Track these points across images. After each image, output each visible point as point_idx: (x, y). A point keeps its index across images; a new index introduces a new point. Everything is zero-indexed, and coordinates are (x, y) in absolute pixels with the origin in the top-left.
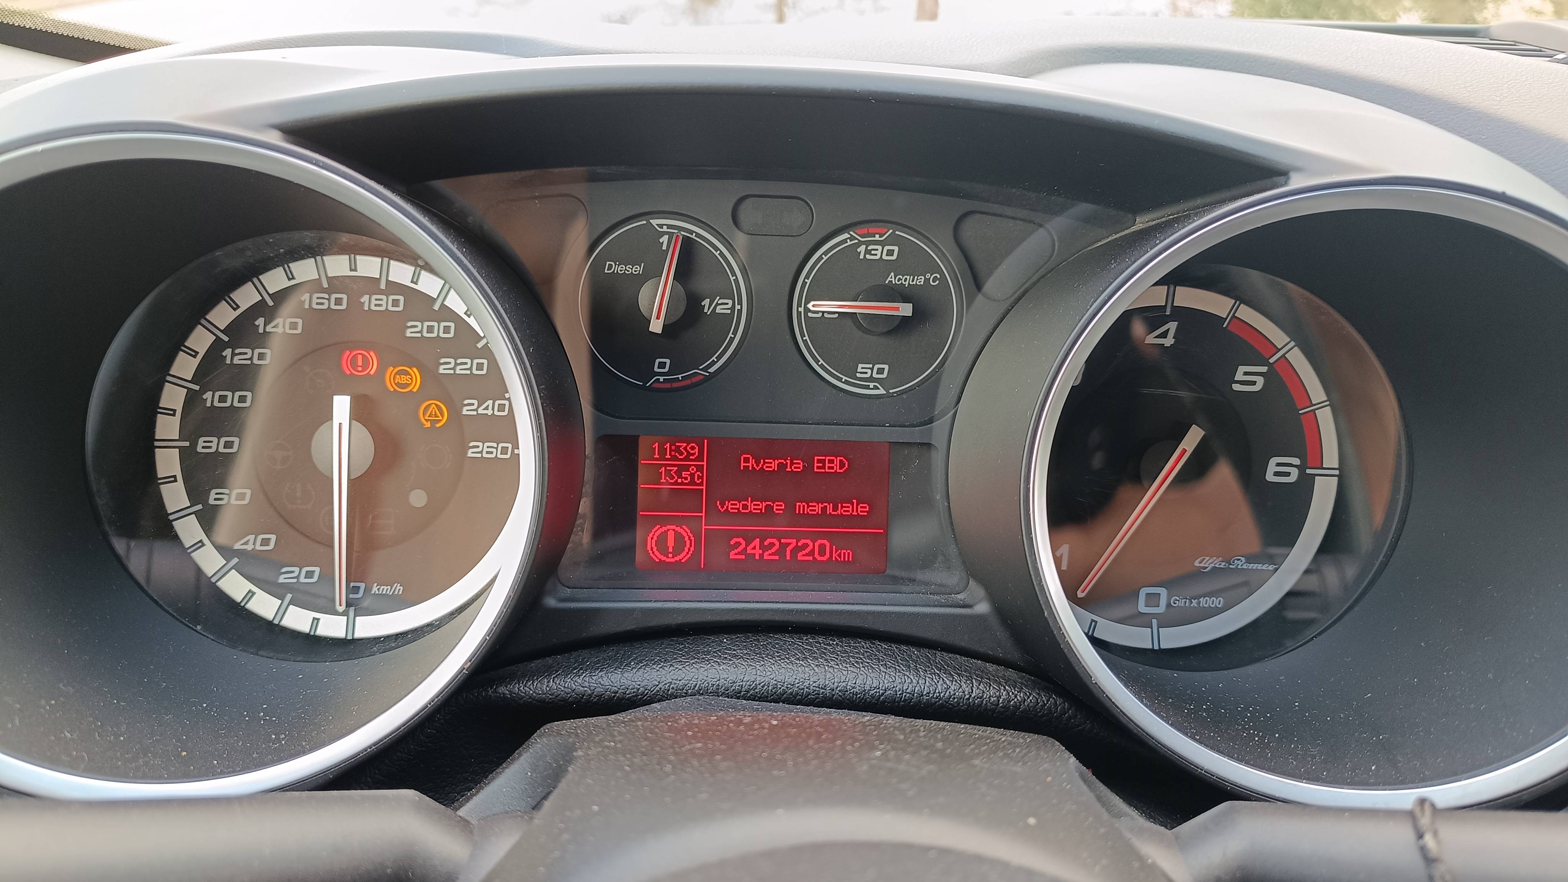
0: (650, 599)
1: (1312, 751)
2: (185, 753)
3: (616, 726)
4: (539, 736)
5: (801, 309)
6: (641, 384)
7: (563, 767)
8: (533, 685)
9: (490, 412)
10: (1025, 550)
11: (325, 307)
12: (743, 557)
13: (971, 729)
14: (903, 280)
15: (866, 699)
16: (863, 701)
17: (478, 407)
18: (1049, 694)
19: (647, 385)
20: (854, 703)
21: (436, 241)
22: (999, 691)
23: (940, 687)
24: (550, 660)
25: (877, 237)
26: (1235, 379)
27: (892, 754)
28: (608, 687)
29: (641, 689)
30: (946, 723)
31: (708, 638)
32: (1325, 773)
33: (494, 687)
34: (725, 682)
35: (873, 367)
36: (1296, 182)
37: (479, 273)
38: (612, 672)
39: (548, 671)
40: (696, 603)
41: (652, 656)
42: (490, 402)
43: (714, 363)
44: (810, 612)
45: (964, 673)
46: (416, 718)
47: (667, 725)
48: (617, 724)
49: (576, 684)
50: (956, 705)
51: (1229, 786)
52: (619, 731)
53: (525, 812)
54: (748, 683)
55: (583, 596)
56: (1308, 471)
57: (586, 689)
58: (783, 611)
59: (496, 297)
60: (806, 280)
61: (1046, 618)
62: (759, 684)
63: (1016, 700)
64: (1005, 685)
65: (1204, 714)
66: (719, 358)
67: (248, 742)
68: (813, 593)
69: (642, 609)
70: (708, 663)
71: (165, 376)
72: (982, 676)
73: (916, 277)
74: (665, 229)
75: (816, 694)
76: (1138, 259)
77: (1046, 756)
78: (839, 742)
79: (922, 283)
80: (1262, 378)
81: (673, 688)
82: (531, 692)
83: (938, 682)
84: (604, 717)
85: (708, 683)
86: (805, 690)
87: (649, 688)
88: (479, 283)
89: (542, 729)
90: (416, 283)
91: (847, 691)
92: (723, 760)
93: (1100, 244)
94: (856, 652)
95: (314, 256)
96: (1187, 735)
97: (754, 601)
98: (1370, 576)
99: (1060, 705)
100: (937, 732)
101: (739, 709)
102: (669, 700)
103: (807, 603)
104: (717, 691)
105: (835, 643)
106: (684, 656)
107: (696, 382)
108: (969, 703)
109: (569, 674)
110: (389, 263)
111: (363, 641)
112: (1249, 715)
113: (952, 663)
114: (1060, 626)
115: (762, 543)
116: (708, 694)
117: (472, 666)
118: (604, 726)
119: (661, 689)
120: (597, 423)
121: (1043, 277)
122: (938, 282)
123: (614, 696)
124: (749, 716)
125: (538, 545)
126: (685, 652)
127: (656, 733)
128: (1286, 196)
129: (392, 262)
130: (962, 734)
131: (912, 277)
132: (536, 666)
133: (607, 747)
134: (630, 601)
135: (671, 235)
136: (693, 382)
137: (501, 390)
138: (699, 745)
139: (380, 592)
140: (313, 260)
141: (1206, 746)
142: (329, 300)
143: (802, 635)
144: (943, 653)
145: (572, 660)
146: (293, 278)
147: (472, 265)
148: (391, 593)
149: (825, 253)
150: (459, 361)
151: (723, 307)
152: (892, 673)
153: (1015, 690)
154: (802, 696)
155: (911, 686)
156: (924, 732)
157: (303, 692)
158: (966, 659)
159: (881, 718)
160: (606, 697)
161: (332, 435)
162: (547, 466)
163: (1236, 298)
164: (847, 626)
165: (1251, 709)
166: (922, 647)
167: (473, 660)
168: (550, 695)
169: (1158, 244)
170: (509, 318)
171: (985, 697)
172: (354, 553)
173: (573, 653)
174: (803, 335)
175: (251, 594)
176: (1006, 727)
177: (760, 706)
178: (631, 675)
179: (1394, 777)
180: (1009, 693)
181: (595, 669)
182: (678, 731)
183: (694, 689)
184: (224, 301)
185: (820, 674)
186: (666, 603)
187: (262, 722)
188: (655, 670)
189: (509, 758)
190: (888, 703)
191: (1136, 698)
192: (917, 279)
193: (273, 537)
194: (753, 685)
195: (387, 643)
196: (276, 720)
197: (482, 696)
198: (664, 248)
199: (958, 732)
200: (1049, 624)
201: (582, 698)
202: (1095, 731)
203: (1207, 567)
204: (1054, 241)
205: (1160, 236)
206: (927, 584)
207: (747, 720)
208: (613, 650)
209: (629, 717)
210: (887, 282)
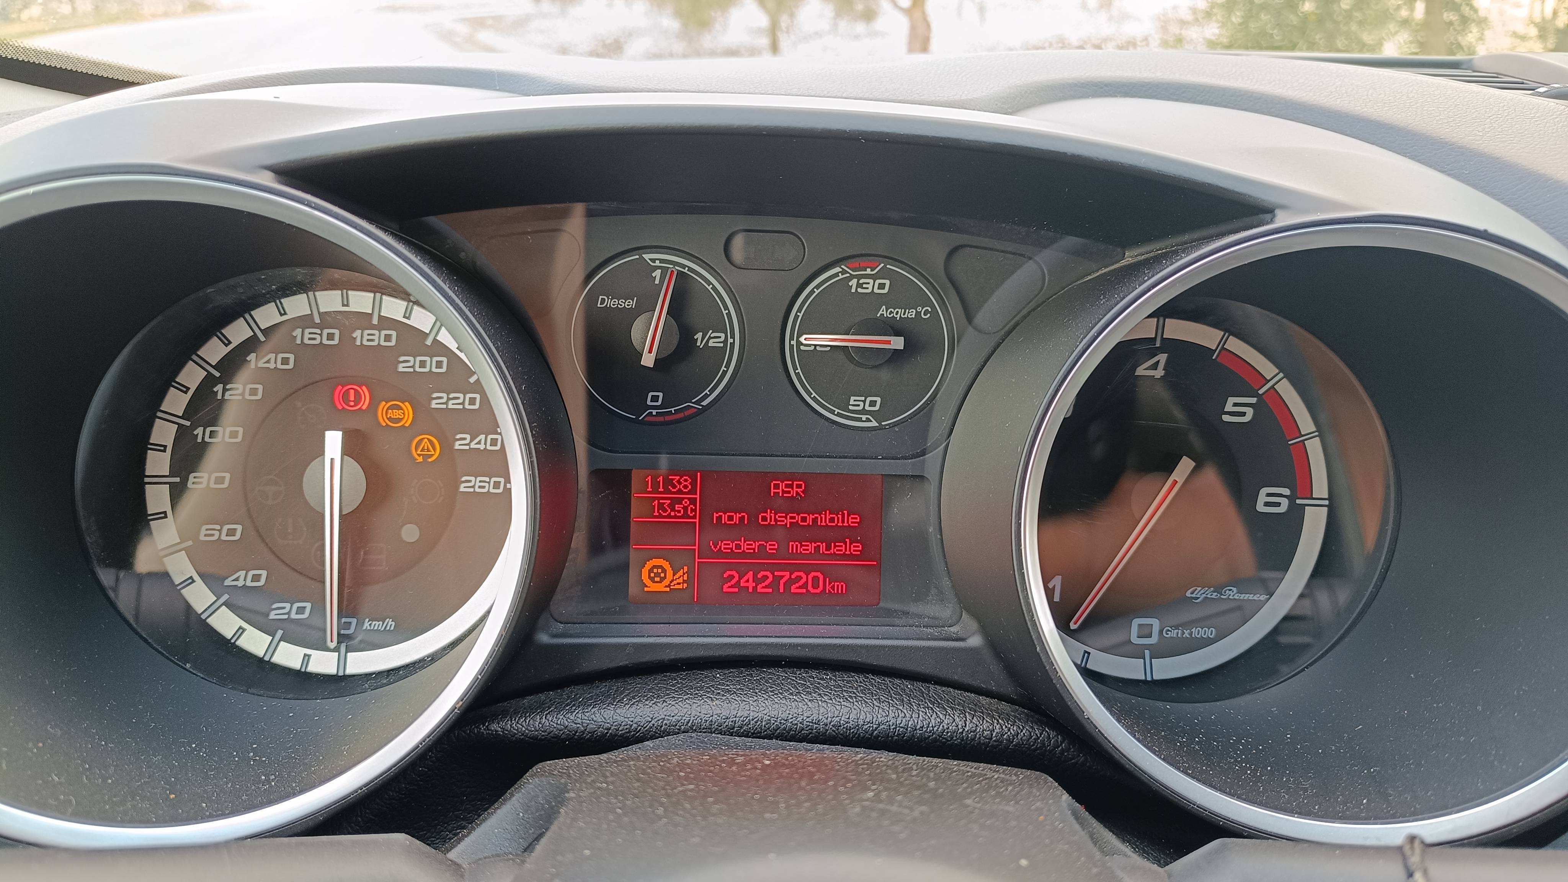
0: (643, 635)
1: (1304, 785)
2: (174, 796)
3: (608, 766)
4: (532, 776)
5: (794, 342)
6: (634, 417)
7: (555, 808)
8: (526, 722)
9: (482, 447)
10: (1016, 585)
11: (317, 342)
12: (737, 590)
13: (964, 765)
14: (895, 313)
15: (859, 734)
16: (856, 736)
17: (471, 441)
18: (1042, 728)
19: (640, 419)
20: (848, 738)
21: (428, 281)
22: (992, 724)
23: (933, 721)
24: (542, 696)
25: (869, 271)
26: (1225, 410)
27: (884, 794)
28: (601, 723)
29: (634, 725)
30: (938, 760)
31: (701, 674)
32: (1317, 807)
33: (487, 724)
34: (718, 718)
35: (865, 400)
36: (1282, 219)
37: (471, 312)
38: (605, 708)
39: (541, 708)
40: (689, 638)
41: (645, 692)
42: (482, 437)
43: (707, 396)
44: (803, 646)
45: (957, 706)
46: (407, 758)
47: (659, 765)
48: (609, 764)
49: (569, 720)
50: (949, 739)
51: (1222, 821)
52: (612, 772)
53: (517, 855)
54: (742, 718)
55: (576, 631)
56: (1298, 501)
57: (578, 725)
58: (776, 645)
59: (488, 336)
60: (798, 314)
61: (1038, 653)
62: (753, 720)
63: (1009, 733)
64: (998, 718)
65: (1197, 747)
66: (712, 391)
67: (237, 783)
68: (806, 626)
69: (634, 645)
70: (701, 698)
71: (156, 413)
72: (976, 709)
73: (907, 310)
74: (657, 263)
75: (810, 729)
76: (1127, 296)
77: (1038, 794)
78: (831, 783)
79: (913, 316)
80: (1251, 409)
81: (666, 724)
82: (524, 729)
83: (931, 716)
84: (596, 756)
85: (701, 719)
86: (799, 725)
87: (642, 724)
88: (471, 321)
89: (534, 768)
90: (408, 318)
91: (841, 726)
92: (715, 803)
93: (1090, 278)
94: (850, 686)
95: (306, 291)
96: (1180, 770)
97: (747, 635)
98: (1361, 606)
99: (1053, 738)
100: (929, 770)
101: (732, 747)
102: (662, 737)
103: (800, 637)
104: (710, 727)
105: (828, 677)
106: (677, 692)
107: (689, 415)
108: (963, 737)
109: (561, 711)
110: (381, 298)
111: (355, 677)
112: (1241, 747)
113: (945, 697)
114: (1052, 662)
115: (755, 576)
116: (701, 730)
117: (464, 705)
118: (597, 766)
119: (654, 725)
120: (591, 457)
121: (1034, 310)
122: (929, 315)
123: (607, 733)
124: (742, 756)
125: (530, 583)
126: (678, 687)
127: (648, 774)
128: (1273, 234)
129: (384, 297)
130: (955, 772)
131: (903, 310)
132: (528, 702)
133: (599, 788)
134: (623, 637)
135: (664, 271)
136: (686, 415)
137: (493, 427)
138: (692, 787)
139: (372, 628)
140: (305, 295)
141: (1199, 780)
142: (321, 335)
143: (795, 669)
144: (936, 686)
145: (564, 696)
146: (285, 314)
147: (464, 304)
148: (382, 629)
149: (817, 287)
150: (452, 396)
151: (716, 340)
152: (885, 707)
153: (1008, 724)
154: (795, 732)
155: (904, 720)
156: (916, 770)
157: (293, 731)
158: (960, 692)
159: (874, 755)
160: (599, 734)
161: (324, 470)
162: (539, 504)
163: (1225, 331)
164: (840, 660)
165: (1243, 741)
166: (916, 681)
167: (465, 699)
168: (542, 731)
169: (1146, 281)
170: (500, 356)
171: (978, 731)
172: (346, 589)
173: (565, 689)
174: (795, 368)
175: (241, 631)
176: (999, 763)
177: (753, 743)
178: (624, 711)
179: (1385, 811)
180: (1002, 727)
181: (588, 705)
182: (670, 772)
183: (687, 725)
184: (215, 337)
185: (813, 709)
186: (659, 638)
187: (252, 763)
188: (648, 706)
189: (500, 798)
190: (882, 737)
191: (1128, 732)
192: (909, 312)
193: (264, 573)
194: (747, 721)
195: (379, 680)
196: (265, 761)
197: (474, 734)
198: (657, 282)
199: (950, 769)
200: (1041, 659)
201: (575, 735)
202: (1088, 764)
203: (1199, 598)
204: (1044, 275)
205: (1149, 272)
206: (920, 616)
207: (740, 759)
208: (606, 686)
209: (621, 756)
210: (878, 316)
